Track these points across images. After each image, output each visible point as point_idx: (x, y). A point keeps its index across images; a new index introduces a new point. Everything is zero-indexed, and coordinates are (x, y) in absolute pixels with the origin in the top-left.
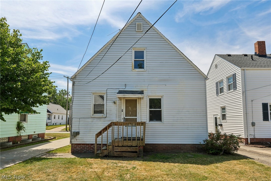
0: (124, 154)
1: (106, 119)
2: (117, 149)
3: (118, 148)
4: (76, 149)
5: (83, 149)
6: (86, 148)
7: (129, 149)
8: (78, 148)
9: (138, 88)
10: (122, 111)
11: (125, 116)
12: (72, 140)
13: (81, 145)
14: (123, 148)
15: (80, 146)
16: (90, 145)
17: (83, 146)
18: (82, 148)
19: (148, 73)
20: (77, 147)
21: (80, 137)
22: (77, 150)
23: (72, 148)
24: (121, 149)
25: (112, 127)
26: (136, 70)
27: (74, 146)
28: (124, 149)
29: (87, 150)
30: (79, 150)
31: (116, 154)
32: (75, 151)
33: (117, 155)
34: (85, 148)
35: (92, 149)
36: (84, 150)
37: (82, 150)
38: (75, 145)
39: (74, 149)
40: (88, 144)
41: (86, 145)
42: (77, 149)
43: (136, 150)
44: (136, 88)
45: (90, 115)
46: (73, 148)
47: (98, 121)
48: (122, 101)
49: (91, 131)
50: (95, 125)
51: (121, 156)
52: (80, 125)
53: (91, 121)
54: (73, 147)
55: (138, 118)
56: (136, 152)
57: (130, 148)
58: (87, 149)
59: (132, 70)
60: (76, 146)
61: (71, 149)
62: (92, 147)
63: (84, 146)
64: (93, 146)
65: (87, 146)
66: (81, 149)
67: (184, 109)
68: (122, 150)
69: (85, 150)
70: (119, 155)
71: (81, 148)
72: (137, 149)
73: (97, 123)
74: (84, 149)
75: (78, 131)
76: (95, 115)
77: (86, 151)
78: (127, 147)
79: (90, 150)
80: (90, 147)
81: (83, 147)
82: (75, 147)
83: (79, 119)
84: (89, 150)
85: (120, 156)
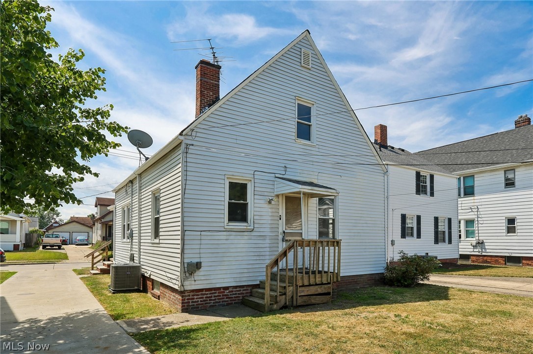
0: (314, 300)
1: (253, 234)
2: (303, 291)
3: (303, 289)
4: (192, 302)
5: (207, 300)
6: (214, 296)
7: (320, 290)
8: (197, 300)
9: (304, 175)
10: (280, 219)
11: (284, 230)
12: (186, 283)
13: (204, 293)
14: (311, 288)
15: (202, 294)
16: (222, 290)
17: (207, 294)
18: (206, 297)
19: (317, 150)
20: (195, 297)
21: (202, 273)
22: (195, 304)
23: (184, 300)
24: (308, 291)
25: (293, 250)
26: (302, 142)
27: (189, 296)
28: (313, 290)
29: (217, 301)
30: (199, 303)
31: (300, 301)
32: (192, 305)
33: (302, 302)
34: (211, 297)
35: (227, 298)
36: (210, 303)
37: (206, 303)
38: (190, 292)
39: (189, 302)
40: (219, 289)
41: (213, 292)
42: (195, 302)
43: (329, 291)
44: (302, 175)
45: (222, 225)
46: (186, 301)
47: (239, 237)
48: (280, 198)
49: (225, 259)
50: (233, 246)
51: (309, 303)
52: (202, 246)
53: (225, 237)
54: (186, 298)
55: (305, 232)
56: (328, 294)
57: (321, 287)
58: (215, 299)
59: (296, 141)
60: (193, 296)
61: (182, 303)
62: (226, 294)
63: (210, 294)
64: (227, 291)
65: (216, 293)
66: (204, 301)
67: (362, 219)
68: (309, 293)
69: (212, 302)
70: (305, 302)
71: (204, 299)
72: (330, 288)
73: (236, 242)
74: (210, 300)
75: (198, 260)
76: (230, 224)
77: (214, 303)
78: (317, 287)
79: (222, 302)
80: (221, 294)
81: (208, 296)
82: (191, 297)
83: (199, 233)
84: (220, 302)
85: (307, 304)
